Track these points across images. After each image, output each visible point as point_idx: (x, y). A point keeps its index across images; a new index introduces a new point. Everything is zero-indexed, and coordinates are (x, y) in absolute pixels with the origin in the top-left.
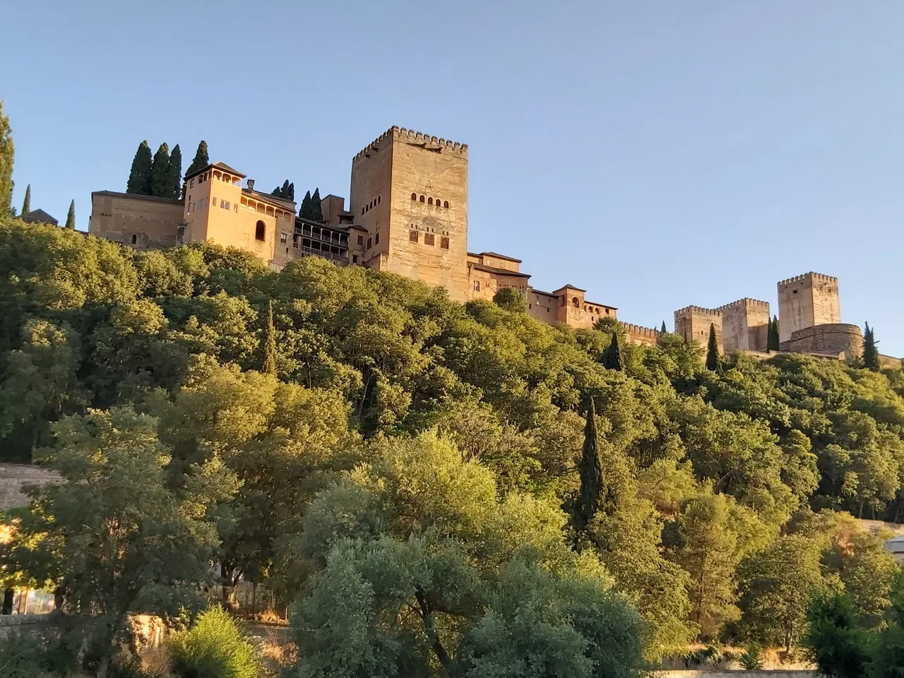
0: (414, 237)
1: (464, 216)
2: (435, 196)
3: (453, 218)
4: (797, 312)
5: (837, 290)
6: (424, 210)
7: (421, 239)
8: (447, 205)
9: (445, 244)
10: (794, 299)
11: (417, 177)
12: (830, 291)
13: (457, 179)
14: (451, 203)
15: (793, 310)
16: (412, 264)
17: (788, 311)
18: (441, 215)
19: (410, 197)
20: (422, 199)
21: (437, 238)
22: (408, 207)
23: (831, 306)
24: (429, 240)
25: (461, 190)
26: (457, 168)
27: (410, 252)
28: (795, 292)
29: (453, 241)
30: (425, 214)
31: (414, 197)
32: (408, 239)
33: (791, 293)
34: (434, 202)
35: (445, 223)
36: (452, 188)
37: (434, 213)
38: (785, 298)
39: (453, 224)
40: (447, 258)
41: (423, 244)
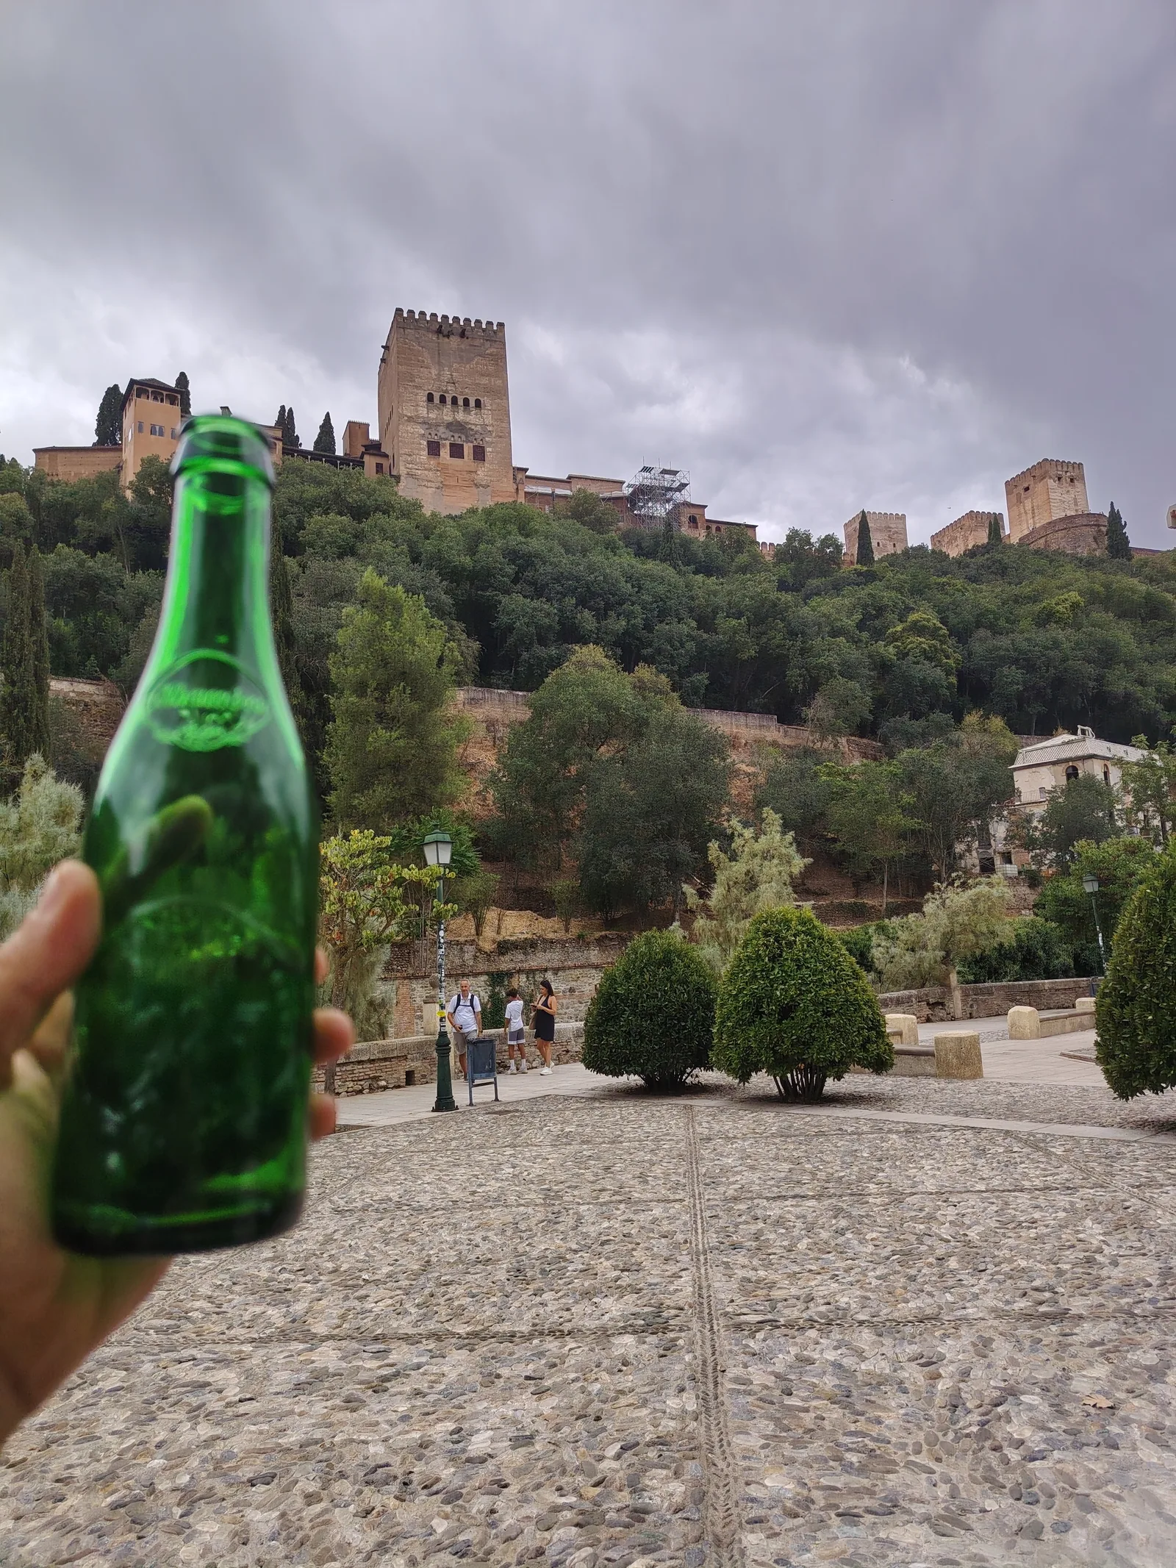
0: (434, 449)
1: (504, 415)
2: (462, 393)
3: (489, 420)
4: (1030, 515)
5: (1083, 479)
6: (447, 414)
7: (445, 452)
8: (478, 404)
9: (479, 454)
10: (1026, 498)
11: (434, 372)
12: (1072, 480)
13: (491, 368)
14: (485, 400)
15: (1026, 513)
16: (433, 485)
17: (1020, 515)
18: (472, 418)
19: (425, 398)
20: (443, 399)
21: (468, 449)
22: (423, 412)
23: (1075, 499)
24: (457, 451)
25: (499, 382)
26: (491, 355)
27: (430, 470)
28: (1027, 489)
29: (490, 449)
30: (449, 418)
31: (430, 398)
32: (425, 453)
33: (1022, 492)
34: (461, 402)
35: (478, 428)
36: (484, 381)
37: (461, 416)
38: (1014, 500)
39: (489, 428)
40: (482, 473)
41: (448, 457)
